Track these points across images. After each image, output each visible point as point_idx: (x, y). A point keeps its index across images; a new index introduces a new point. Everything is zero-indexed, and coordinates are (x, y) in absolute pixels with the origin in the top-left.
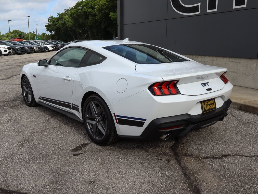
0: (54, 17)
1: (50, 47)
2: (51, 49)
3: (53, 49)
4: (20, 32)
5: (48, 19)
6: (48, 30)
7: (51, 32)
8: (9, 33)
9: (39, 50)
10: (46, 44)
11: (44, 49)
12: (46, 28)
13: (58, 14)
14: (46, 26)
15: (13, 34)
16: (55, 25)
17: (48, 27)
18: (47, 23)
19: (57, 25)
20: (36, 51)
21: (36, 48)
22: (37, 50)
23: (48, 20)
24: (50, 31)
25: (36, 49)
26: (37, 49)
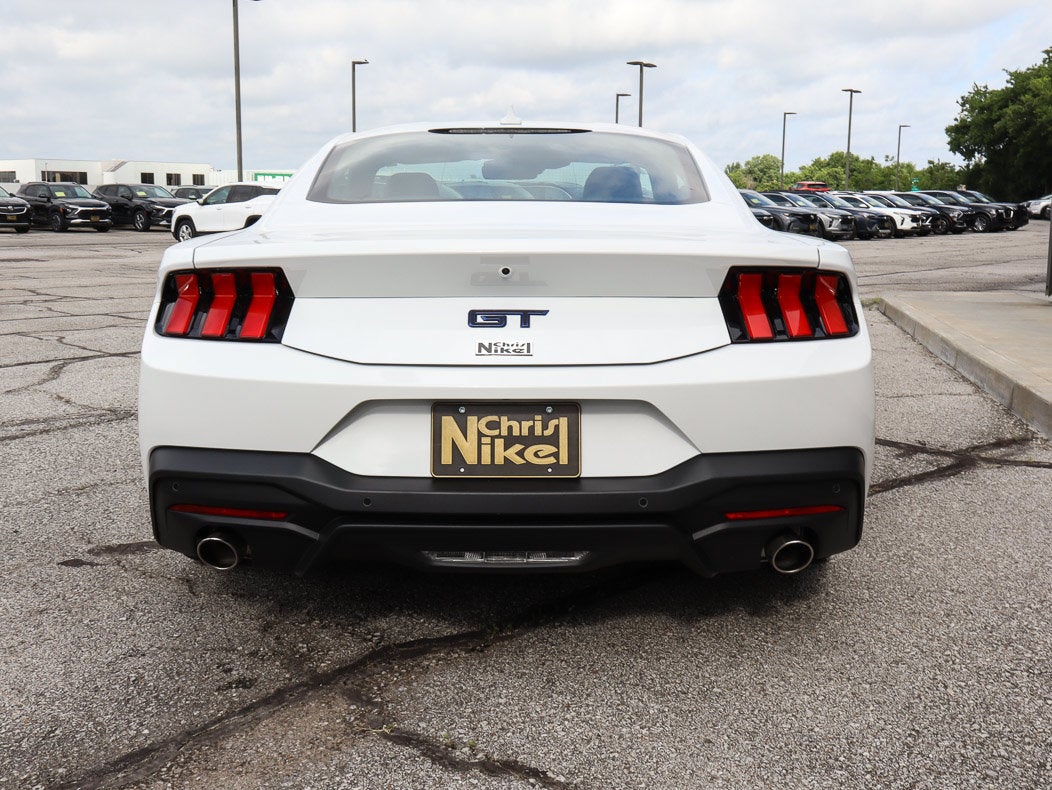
0: (990, 89)
1: (903, 218)
2: (908, 225)
3: (915, 225)
4: (857, 159)
5: (962, 98)
6: (955, 147)
7: (968, 155)
8: (813, 165)
9: (845, 227)
10: (890, 206)
11: (871, 225)
12: (949, 139)
13: (1011, 74)
14: (949, 130)
15: (825, 171)
16: (990, 122)
17: (960, 137)
18: (956, 120)
19: (997, 126)
20: (829, 232)
21: (833, 219)
22: (835, 227)
23: (963, 105)
24: (962, 153)
25: (830, 226)
26: (836, 223)
